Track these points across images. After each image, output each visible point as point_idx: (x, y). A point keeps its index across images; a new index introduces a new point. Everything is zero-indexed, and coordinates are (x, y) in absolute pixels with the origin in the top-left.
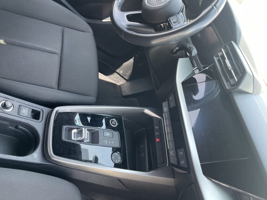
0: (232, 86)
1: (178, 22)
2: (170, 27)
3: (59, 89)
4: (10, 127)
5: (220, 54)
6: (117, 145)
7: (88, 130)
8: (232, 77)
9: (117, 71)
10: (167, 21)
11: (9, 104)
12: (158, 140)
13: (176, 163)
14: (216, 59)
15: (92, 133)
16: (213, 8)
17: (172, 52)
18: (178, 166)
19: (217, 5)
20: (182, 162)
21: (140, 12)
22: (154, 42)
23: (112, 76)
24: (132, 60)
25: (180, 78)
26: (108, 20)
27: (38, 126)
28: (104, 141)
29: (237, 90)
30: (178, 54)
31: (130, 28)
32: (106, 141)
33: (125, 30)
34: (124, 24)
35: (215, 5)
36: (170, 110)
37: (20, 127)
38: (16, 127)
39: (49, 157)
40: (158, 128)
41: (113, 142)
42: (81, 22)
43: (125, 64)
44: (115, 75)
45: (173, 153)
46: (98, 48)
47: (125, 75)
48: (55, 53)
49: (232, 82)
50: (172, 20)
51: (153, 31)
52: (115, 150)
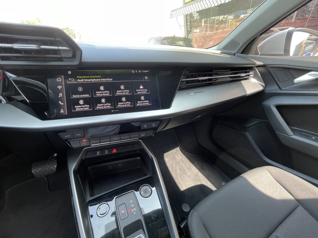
20: (154, 125)
28: (135, 213)
32: (133, 210)
40: (106, 151)
41: (131, 201)
45: (143, 134)
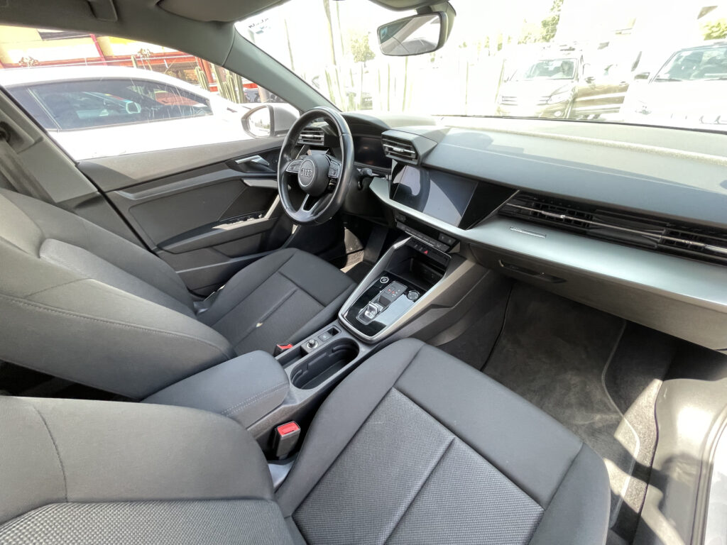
0: (416, 158)
1: (335, 171)
2: (336, 180)
3: (325, 306)
4: (330, 356)
5: (387, 150)
6: (404, 288)
7: (375, 303)
8: (410, 154)
9: (348, 252)
10: (330, 179)
11: (312, 342)
12: (426, 252)
13: (448, 248)
14: (388, 156)
15: (380, 302)
16: (343, 137)
17: (359, 189)
18: (452, 247)
19: (343, 131)
21: (308, 195)
22: (339, 201)
23: (349, 261)
24: (347, 231)
25: (385, 197)
26: (295, 228)
27: (343, 335)
28: (393, 297)
29: (421, 158)
30: (365, 184)
31: (315, 213)
32: (394, 295)
33: (314, 218)
34: (309, 216)
35: (342, 133)
36: (405, 223)
37: (335, 348)
38: (333, 351)
39: (371, 341)
41: (399, 291)
42: (282, 253)
43: (346, 240)
44: (350, 257)
45: (441, 245)
46: (317, 254)
47: (357, 248)
48: (295, 291)
49: (413, 156)
50: (331, 173)
51: (330, 195)
52: (406, 293)
